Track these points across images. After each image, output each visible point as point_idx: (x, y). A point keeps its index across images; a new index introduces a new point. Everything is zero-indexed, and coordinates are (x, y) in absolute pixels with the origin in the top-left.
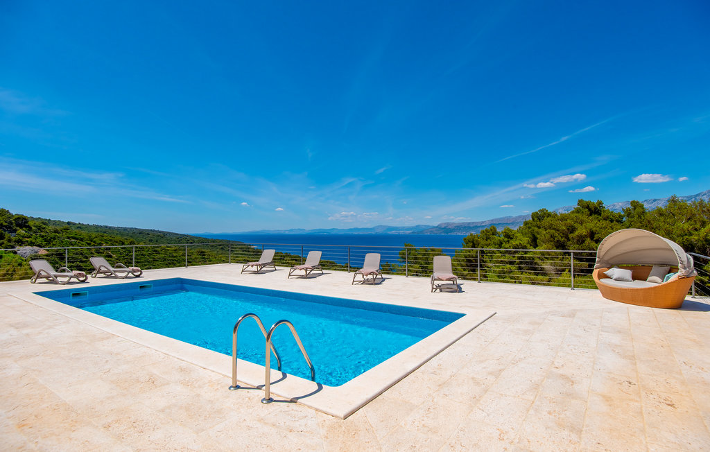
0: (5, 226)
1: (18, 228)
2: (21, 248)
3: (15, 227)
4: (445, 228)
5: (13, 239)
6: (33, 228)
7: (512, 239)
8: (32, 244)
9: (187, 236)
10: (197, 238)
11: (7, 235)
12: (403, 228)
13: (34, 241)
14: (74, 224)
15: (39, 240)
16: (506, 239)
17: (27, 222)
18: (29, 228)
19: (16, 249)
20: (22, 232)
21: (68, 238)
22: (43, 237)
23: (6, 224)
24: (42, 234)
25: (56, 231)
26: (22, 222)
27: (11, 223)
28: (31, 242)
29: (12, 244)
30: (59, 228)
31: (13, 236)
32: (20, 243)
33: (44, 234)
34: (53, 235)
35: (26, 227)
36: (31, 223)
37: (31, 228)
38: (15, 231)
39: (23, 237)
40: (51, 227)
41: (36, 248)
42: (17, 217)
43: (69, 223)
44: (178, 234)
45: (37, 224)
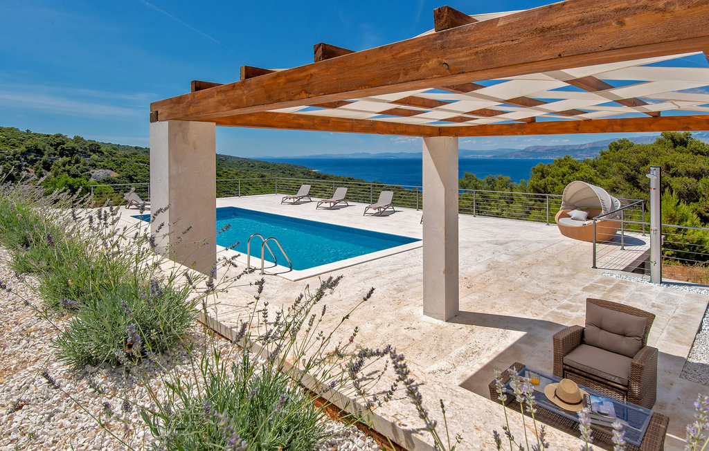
0: (81, 152)
1: (92, 153)
2: (95, 171)
3: (89, 153)
4: (533, 152)
5: (88, 163)
6: (105, 153)
7: (577, 170)
8: (104, 167)
9: (248, 159)
10: (257, 161)
11: (82, 159)
12: (482, 152)
13: (106, 165)
14: (141, 148)
15: (111, 165)
16: (570, 171)
17: (100, 148)
18: (102, 153)
19: (90, 172)
20: (95, 156)
21: (137, 162)
22: (114, 161)
23: (81, 150)
24: (113, 158)
25: (126, 156)
26: (96, 148)
27: (85, 149)
28: (104, 166)
29: (87, 167)
30: (128, 153)
31: (88, 161)
32: (94, 166)
33: (115, 159)
34: (122, 159)
35: (99, 152)
36: (103, 149)
37: (103, 153)
38: (90, 155)
39: (97, 161)
40: (120, 153)
41: (109, 171)
42: (91, 143)
43: (136, 148)
44: (239, 158)
45: (109, 149)
